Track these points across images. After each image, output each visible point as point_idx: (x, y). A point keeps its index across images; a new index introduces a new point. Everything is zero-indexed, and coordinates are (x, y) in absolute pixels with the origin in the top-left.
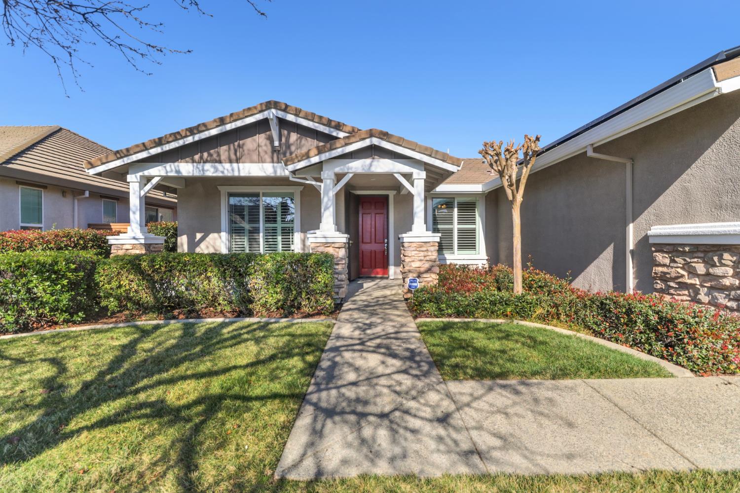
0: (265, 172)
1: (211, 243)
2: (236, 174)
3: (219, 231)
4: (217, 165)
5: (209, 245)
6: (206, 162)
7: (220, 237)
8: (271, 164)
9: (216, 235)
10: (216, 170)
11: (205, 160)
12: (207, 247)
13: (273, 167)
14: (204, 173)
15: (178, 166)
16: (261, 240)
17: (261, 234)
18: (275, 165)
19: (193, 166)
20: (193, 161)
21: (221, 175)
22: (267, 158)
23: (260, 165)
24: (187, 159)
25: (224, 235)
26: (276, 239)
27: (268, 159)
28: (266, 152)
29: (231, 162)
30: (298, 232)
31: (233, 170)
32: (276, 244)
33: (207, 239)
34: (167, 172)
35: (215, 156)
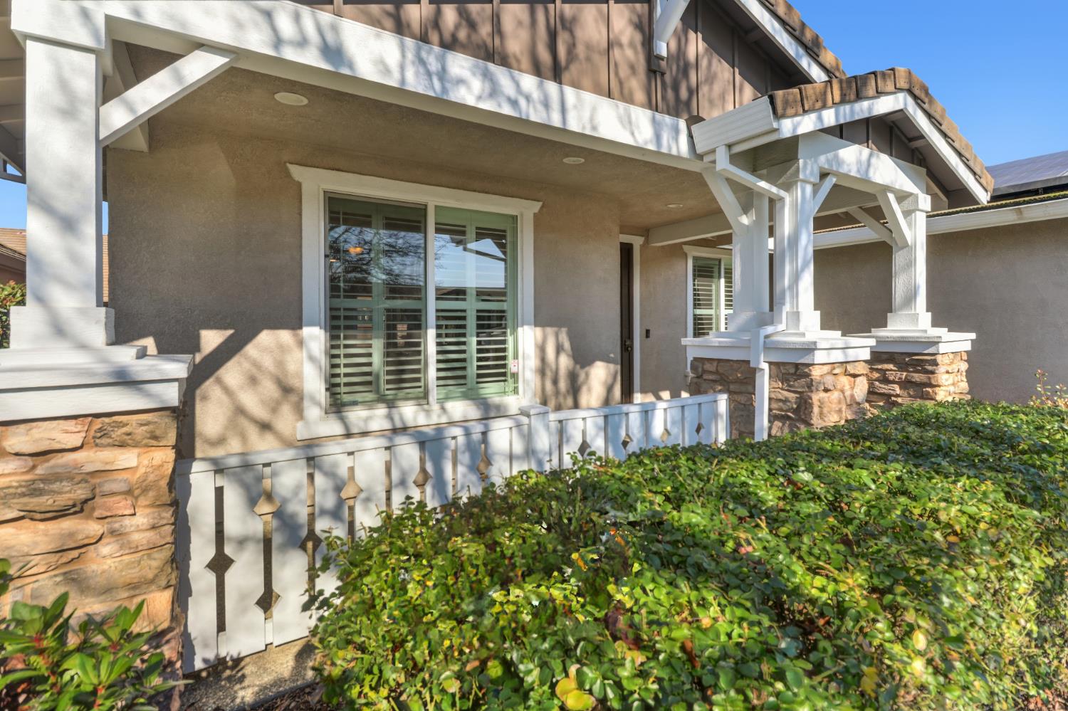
0: (633, 134)
1: (268, 362)
2: (556, 121)
3: (294, 322)
4: (491, 66)
5: (259, 376)
6: (450, 44)
7: (301, 343)
8: (649, 112)
9: (285, 336)
10: (494, 92)
11: (447, 36)
12: (253, 381)
13: (654, 120)
14: (444, 90)
15: (335, 28)
16: (432, 348)
17: (431, 333)
18: (658, 116)
19: (403, 48)
20: (400, 28)
21: (507, 110)
22: (636, 86)
23: (622, 105)
24: (375, 9)
25: (315, 336)
26: (464, 343)
27: (640, 95)
28: (633, 68)
29: (537, 70)
30: (529, 324)
31: (546, 104)
32: (464, 360)
33: (251, 349)
34: (278, 42)
35: (485, 30)
